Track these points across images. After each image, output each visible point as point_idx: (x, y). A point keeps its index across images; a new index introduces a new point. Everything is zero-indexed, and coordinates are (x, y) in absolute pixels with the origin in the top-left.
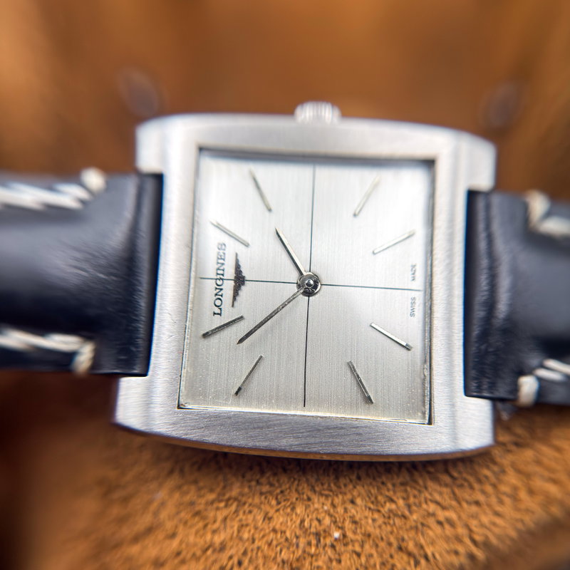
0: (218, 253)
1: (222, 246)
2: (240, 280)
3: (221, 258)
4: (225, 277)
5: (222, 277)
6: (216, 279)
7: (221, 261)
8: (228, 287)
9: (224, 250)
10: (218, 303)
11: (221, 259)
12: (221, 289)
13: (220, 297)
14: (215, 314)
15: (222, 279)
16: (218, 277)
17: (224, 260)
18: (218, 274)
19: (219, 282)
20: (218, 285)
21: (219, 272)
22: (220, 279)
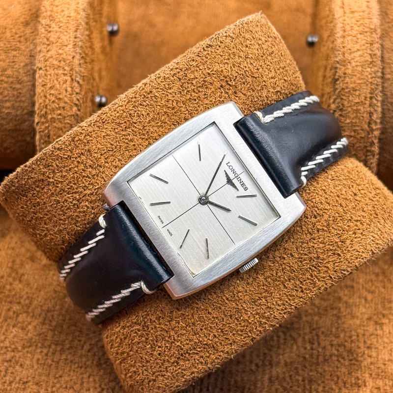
0: (245, 186)
1: (246, 189)
2: (229, 181)
3: (243, 185)
5: (237, 178)
6: (238, 175)
7: (242, 183)
8: (232, 176)
9: (244, 188)
10: (231, 168)
12: (233, 173)
13: (232, 170)
14: (229, 163)
17: (241, 185)
18: (239, 177)
19: (236, 175)
21: (239, 179)
22: (237, 177)
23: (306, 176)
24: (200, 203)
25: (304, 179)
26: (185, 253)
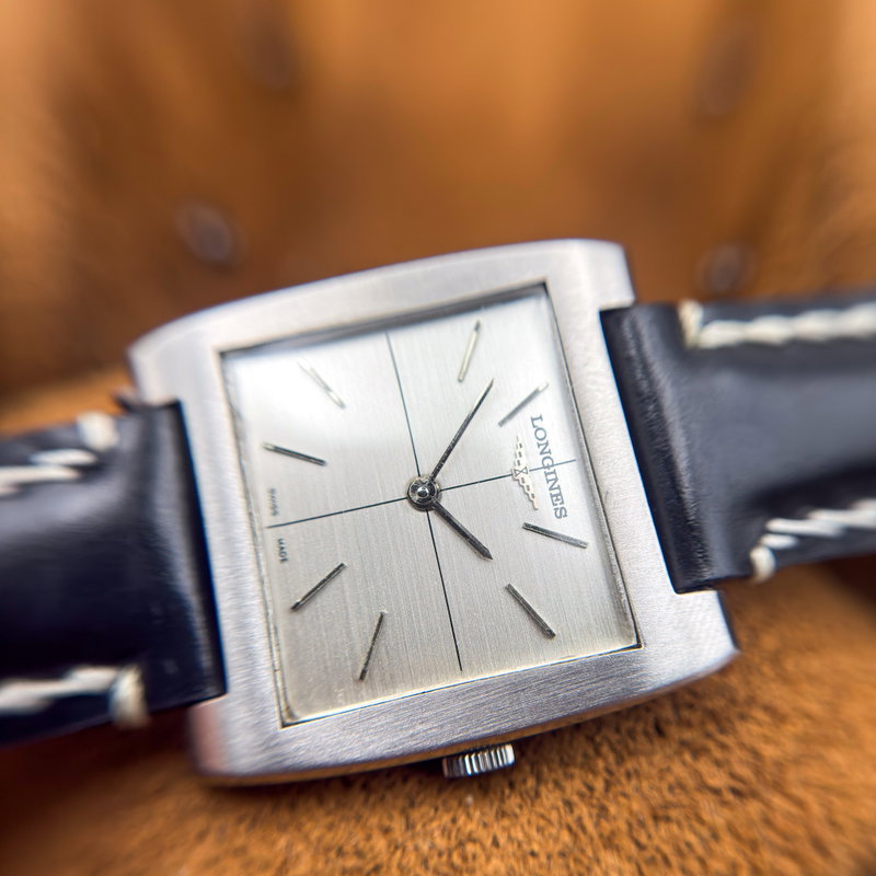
0: (562, 503)
1: (561, 513)
3: (557, 497)
4: (543, 470)
5: (547, 471)
6: (553, 465)
7: (555, 492)
8: (533, 460)
9: (556, 509)
10: (540, 434)
11: (556, 495)
12: (542, 453)
13: (541, 442)
14: (541, 418)
15: (544, 467)
16: (552, 469)
17: (552, 496)
18: (554, 472)
19: (548, 462)
20: (549, 457)
21: (553, 476)
22: (548, 467)
23: (777, 553)
24: (408, 498)
25: (763, 559)
26: (300, 633)
